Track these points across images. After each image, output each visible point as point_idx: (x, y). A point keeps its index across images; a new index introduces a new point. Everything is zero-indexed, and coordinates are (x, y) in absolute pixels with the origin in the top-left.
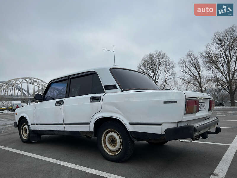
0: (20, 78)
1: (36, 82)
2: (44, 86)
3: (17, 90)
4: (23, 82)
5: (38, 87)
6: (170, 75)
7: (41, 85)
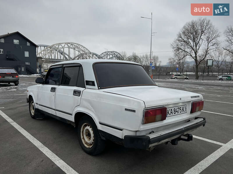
0: (63, 43)
1: (77, 47)
2: (84, 52)
3: (60, 54)
4: (65, 47)
5: (79, 52)
6: (213, 45)
7: (81, 50)
